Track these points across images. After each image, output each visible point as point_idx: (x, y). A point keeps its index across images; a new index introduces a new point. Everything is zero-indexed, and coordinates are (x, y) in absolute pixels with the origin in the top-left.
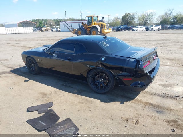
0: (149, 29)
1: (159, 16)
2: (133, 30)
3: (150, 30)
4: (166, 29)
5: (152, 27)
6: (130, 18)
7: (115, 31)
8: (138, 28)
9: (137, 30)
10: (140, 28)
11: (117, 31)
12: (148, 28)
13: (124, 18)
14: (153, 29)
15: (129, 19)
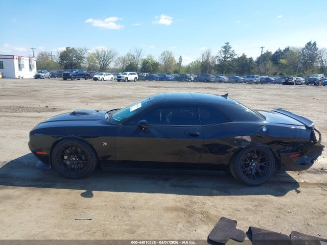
0: (122, 78)
1: (119, 58)
2: (96, 79)
3: (123, 80)
4: (143, 80)
5: (126, 76)
6: (76, 57)
7: (62, 78)
8: (103, 76)
9: (103, 80)
10: (106, 76)
11: (65, 79)
12: (120, 77)
13: (64, 56)
14: (127, 78)
15: (74, 58)
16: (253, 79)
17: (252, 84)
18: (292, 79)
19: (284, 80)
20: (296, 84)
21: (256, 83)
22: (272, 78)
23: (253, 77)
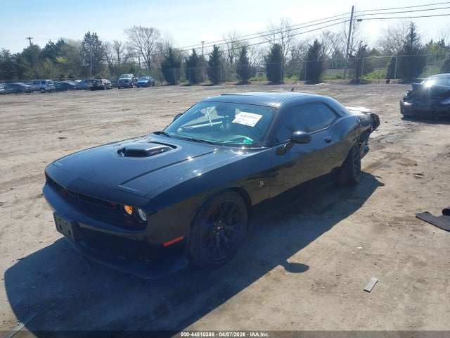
16: (44, 86)
17: (45, 92)
18: (101, 81)
19: (91, 85)
20: (108, 89)
21: (50, 91)
22: (72, 83)
23: (44, 83)
